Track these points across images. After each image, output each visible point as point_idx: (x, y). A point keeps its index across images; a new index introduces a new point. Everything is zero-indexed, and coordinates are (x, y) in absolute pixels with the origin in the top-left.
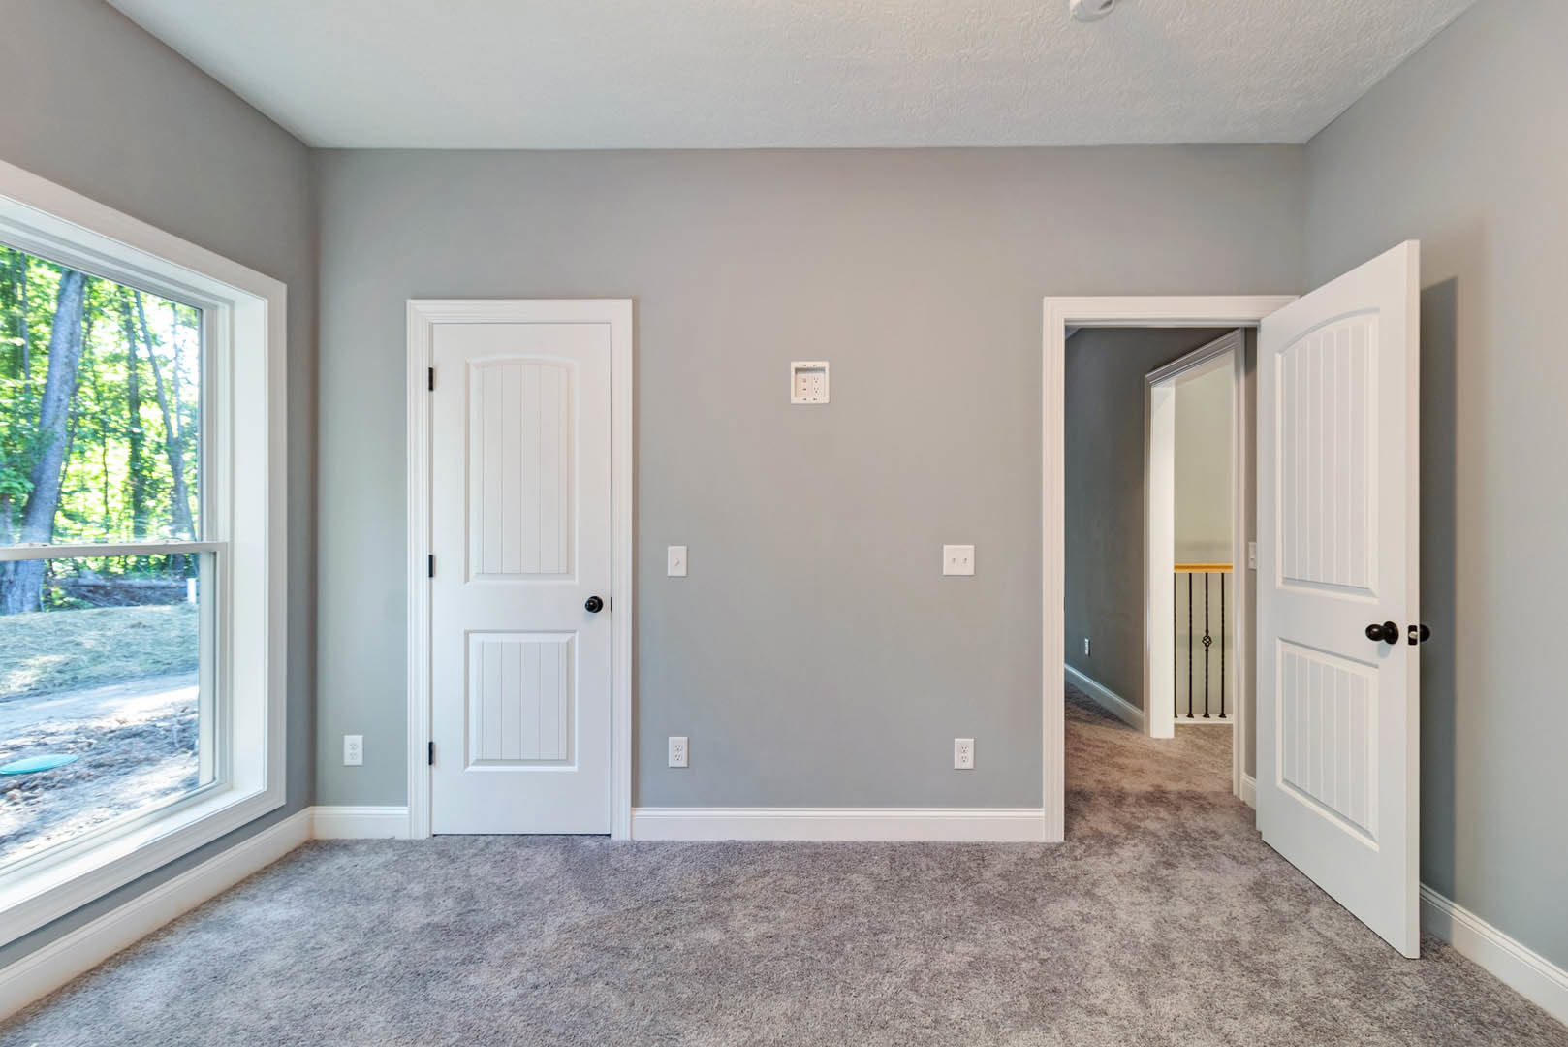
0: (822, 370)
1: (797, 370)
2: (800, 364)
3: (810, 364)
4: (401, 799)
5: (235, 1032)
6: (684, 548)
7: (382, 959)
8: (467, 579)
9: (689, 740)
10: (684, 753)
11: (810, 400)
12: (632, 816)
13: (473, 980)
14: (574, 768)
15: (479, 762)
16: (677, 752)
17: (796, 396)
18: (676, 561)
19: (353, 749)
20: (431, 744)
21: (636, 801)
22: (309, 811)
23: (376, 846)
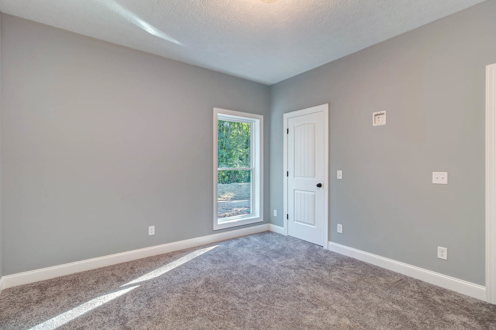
0: (384, 114)
1: (376, 115)
2: (376, 113)
3: (379, 113)
4: (282, 226)
5: (238, 253)
6: (342, 171)
7: (263, 252)
8: (294, 177)
9: (343, 226)
10: (341, 229)
11: (379, 124)
12: (328, 243)
13: (273, 260)
14: (315, 227)
15: (297, 221)
16: (340, 228)
17: (375, 123)
18: (340, 174)
19: (275, 213)
20: (287, 215)
21: (329, 240)
22: (268, 224)
23: (277, 234)
